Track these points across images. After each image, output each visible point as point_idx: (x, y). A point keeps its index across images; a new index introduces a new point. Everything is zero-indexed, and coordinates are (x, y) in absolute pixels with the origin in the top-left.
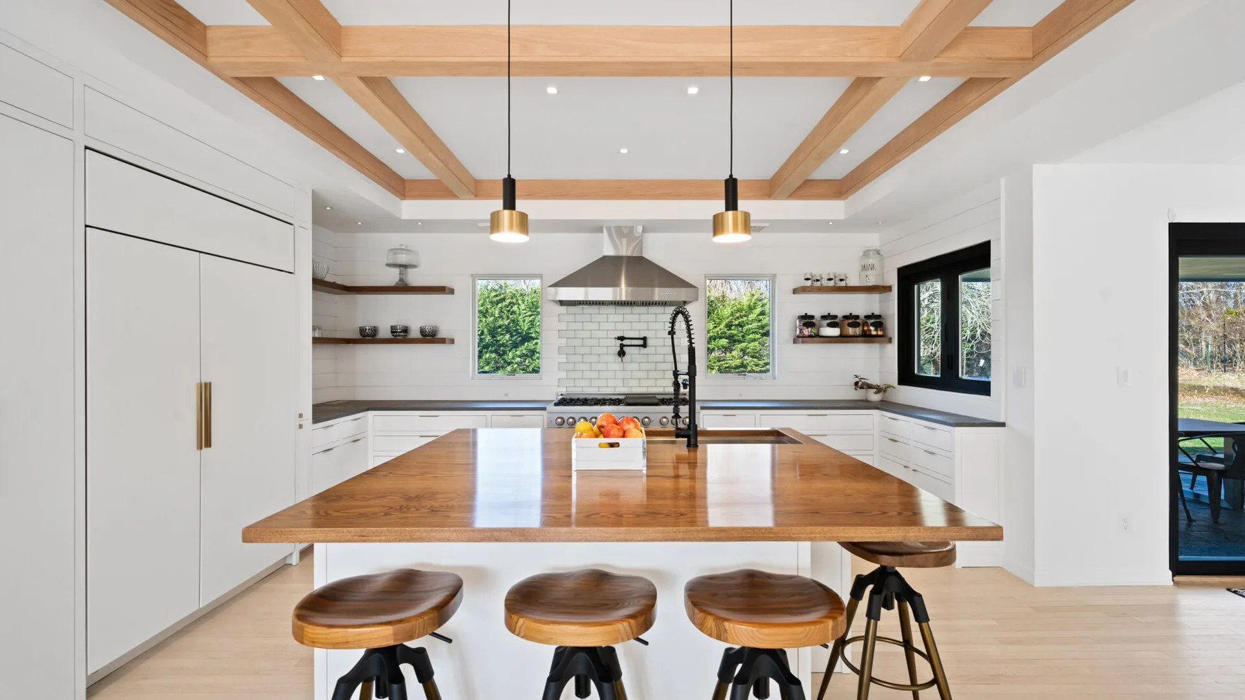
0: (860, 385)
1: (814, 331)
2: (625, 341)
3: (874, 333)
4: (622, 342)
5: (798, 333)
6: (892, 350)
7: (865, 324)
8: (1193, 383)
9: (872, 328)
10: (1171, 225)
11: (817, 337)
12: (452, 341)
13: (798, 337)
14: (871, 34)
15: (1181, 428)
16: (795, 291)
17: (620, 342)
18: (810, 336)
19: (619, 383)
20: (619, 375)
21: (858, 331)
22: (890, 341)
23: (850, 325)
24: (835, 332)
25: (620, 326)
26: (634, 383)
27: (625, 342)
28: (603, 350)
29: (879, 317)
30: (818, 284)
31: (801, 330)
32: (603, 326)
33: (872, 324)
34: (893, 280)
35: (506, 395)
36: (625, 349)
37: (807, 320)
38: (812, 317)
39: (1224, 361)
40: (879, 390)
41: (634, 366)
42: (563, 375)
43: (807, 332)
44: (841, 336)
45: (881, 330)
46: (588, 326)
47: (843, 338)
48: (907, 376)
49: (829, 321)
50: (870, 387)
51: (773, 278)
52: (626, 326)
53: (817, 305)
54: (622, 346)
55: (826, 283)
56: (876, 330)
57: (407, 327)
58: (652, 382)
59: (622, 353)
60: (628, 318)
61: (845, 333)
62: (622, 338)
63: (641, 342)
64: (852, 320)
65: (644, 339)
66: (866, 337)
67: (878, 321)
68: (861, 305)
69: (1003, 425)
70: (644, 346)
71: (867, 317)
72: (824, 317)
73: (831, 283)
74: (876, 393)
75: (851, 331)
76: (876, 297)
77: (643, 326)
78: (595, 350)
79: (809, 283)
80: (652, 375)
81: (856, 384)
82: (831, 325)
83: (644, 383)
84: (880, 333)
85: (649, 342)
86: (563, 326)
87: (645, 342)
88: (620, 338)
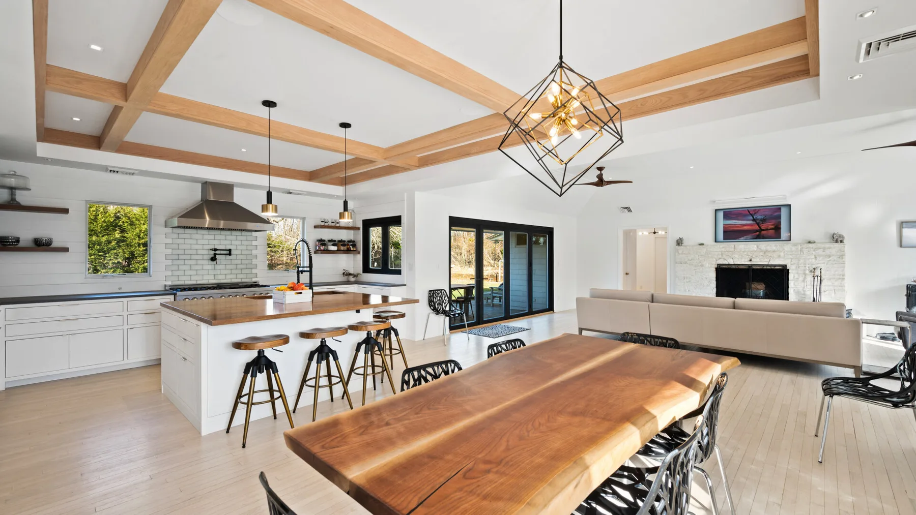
0: (346, 274)
1: (326, 248)
3: (352, 249)
5: (317, 248)
6: (360, 257)
7: (348, 245)
8: (459, 273)
9: (351, 247)
10: (449, 217)
11: (327, 251)
12: (66, 250)
13: (317, 250)
14: (376, 149)
15: (452, 287)
16: (315, 227)
17: (214, 252)
18: (324, 250)
20: (211, 272)
21: (345, 248)
22: (359, 253)
23: (342, 245)
24: (335, 248)
25: (212, 242)
26: (221, 277)
27: (218, 252)
28: (200, 257)
29: (354, 241)
30: (326, 224)
31: (319, 247)
32: (200, 242)
33: (351, 245)
34: (360, 225)
35: (120, 289)
36: (217, 257)
37: (322, 242)
38: (324, 241)
39: (469, 263)
40: (355, 276)
41: (222, 267)
42: (170, 273)
43: (322, 248)
44: (338, 250)
46: (188, 241)
47: (339, 251)
48: (366, 269)
49: (332, 243)
50: (350, 274)
51: (304, 219)
52: (216, 242)
53: (327, 235)
54: (215, 254)
55: (330, 224)
56: (353, 248)
57: (19, 238)
58: (234, 276)
59: (213, 259)
60: (218, 237)
61: (340, 249)
62: (215, 250)
63: (228, 252)
64: (341, 242)
65: (230, 250)
66: (348, 251)
67: (353, 243)
68: (345, 235)
69: (405, 285)
70: (230, 254)
71: (349, 241)
72: (329, 241)
73: (333, 224)
74: (353, 277)
75: (342, 248)
76: (352, 232)
77: (228, 242)
78: (194, 257)
79: (323, 224)
80: (234, 271)
81: (344, 273)
82: (333, 245)
83: (228, 277)
84: (354, 249)
85: (232, 252)
86: (169, 241)
87: (229, 252)
88: (212, 250)
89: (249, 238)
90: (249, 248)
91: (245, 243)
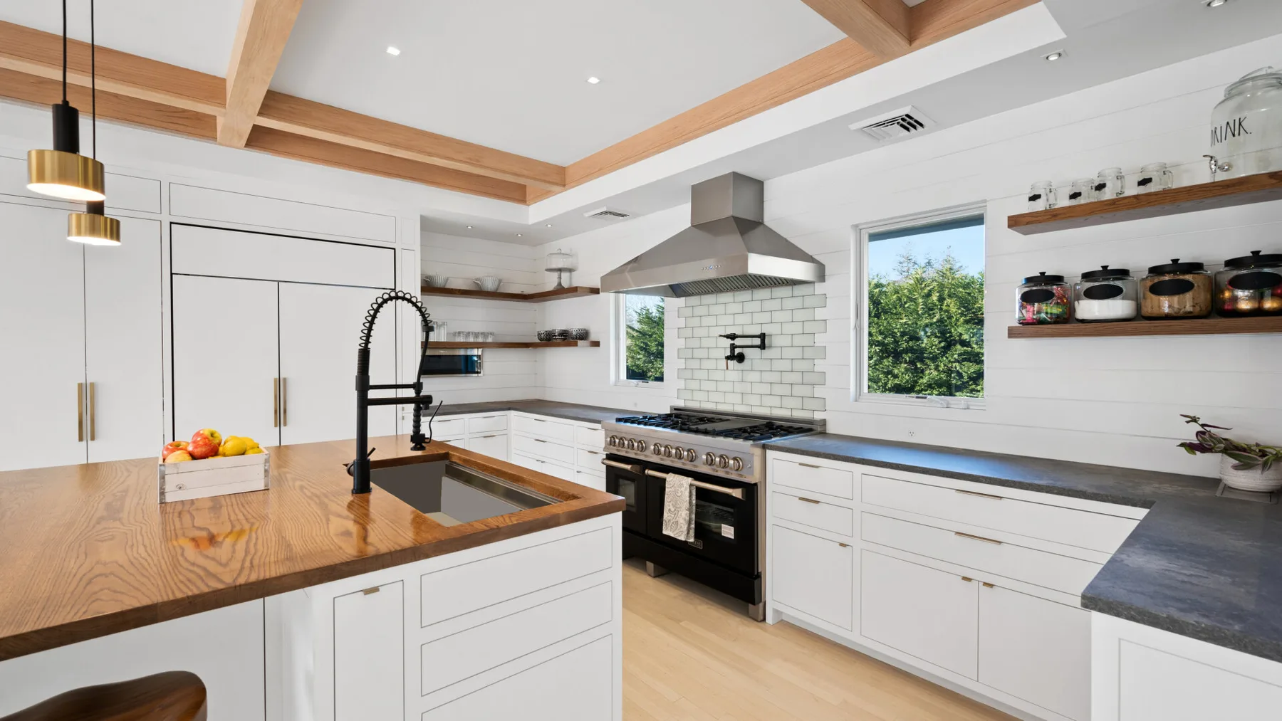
1: (1061, 309)
2: (737, 339)
3: (1246, 306)
4: (732, 342)
7: (1213, 284)
12: (598, 344)
17: (729, 341)
18: (1047, 322)
19: (737, 399)
20: (735, 387)
21: (1191, 302)
23: (1167, 289)
24: (1117, 309)
26: (754, 400)
27: (738, 342)
37: (1043, 287)
38: (1059, 279)
41: (754, 376)
43: (1029, 312)
44: (1138, 316)
45: (1273, 295)
49: (1102, 285)
54: (733, 347)
59: (734, 358)
61: (1148, 309)
62: (733, 337)
63: (760, 341)
65: (762, 336)
66: (1221, 317)
70: (762, 346)
71: (1233, 264)
72: (1088, 276)
77: (765, 317)
79: (1038, 206)
80: (777, 389)
82: (1107, 294)
83: (767, 401)
85: (768, 341)
86: (682, 323)
87: (763, 342)
88: (728, 337)
89: (809, 302)
90: (809, 327)
91: (800, 315)
